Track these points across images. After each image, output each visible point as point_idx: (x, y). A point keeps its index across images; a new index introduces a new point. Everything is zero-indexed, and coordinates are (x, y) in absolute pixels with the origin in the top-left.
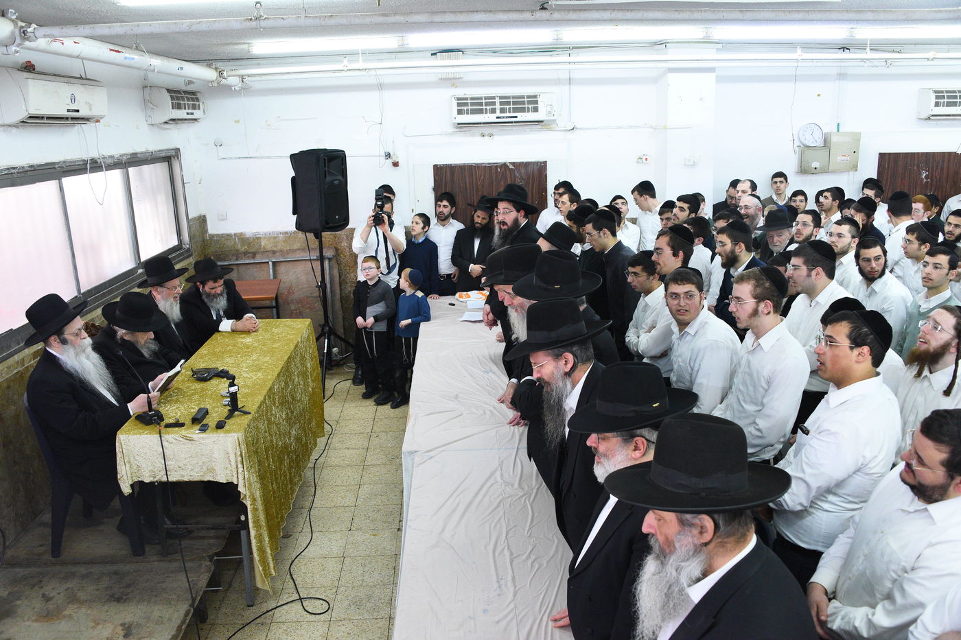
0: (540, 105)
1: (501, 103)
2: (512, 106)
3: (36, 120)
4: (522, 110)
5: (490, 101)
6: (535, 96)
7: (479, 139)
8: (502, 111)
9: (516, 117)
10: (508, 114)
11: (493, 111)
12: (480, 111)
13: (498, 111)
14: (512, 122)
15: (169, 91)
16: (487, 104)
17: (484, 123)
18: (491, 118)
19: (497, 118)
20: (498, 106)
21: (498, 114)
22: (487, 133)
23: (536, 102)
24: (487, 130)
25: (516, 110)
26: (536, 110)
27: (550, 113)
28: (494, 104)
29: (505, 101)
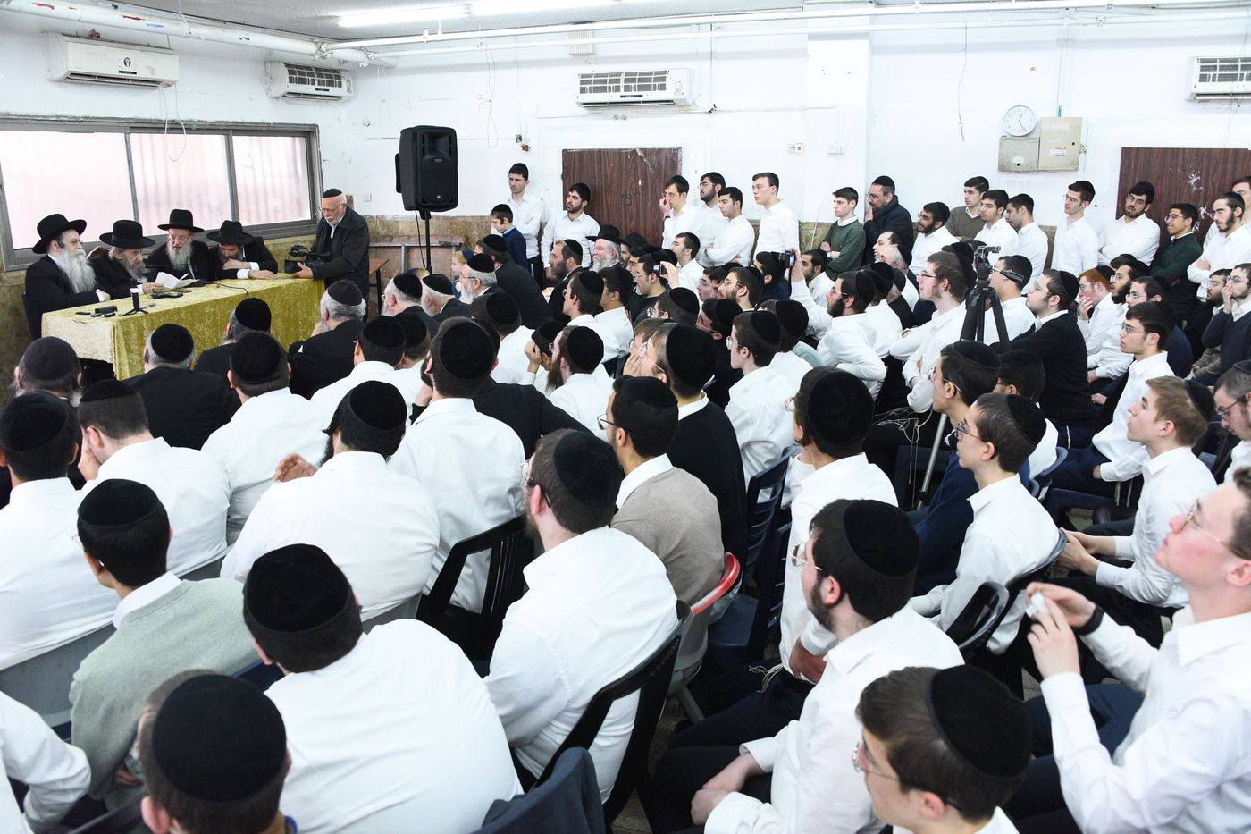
0: (668, 83)
1: (626, 81)
2: (637, 84)
3: (80, 78)
4: (648, 88)
5: (615, 78)
6: (665, 72)
7: (613, 122)
8: (627, 88)
9: (642, 96)
10: (633, 93)
11: (617, 89)
12: (603, 90)
13: (622, 89)
14: (639, 102)
15: (287, 65)
16: (611, 81)
17: (610, 103)
18: (615, 97)
19: (622, 96)
20: (622, 84)
21: (622, 92)
22: (620, 116)
23: (664, 79)
24: (620, 111)
25: (641, 88)
26: (663, 87)
27: (678, 91)
28: (618, 81)
29: (630, 78)
